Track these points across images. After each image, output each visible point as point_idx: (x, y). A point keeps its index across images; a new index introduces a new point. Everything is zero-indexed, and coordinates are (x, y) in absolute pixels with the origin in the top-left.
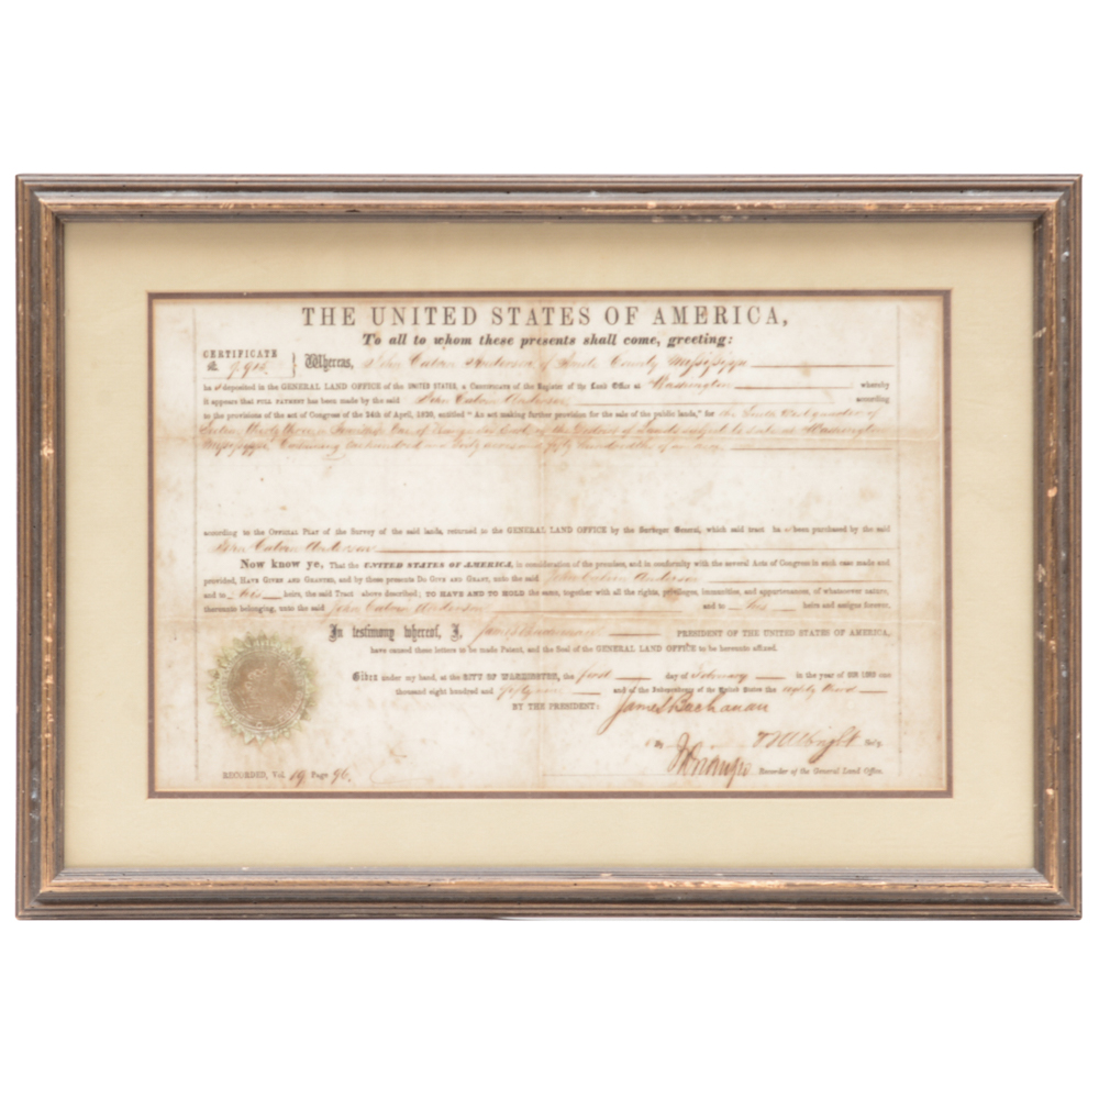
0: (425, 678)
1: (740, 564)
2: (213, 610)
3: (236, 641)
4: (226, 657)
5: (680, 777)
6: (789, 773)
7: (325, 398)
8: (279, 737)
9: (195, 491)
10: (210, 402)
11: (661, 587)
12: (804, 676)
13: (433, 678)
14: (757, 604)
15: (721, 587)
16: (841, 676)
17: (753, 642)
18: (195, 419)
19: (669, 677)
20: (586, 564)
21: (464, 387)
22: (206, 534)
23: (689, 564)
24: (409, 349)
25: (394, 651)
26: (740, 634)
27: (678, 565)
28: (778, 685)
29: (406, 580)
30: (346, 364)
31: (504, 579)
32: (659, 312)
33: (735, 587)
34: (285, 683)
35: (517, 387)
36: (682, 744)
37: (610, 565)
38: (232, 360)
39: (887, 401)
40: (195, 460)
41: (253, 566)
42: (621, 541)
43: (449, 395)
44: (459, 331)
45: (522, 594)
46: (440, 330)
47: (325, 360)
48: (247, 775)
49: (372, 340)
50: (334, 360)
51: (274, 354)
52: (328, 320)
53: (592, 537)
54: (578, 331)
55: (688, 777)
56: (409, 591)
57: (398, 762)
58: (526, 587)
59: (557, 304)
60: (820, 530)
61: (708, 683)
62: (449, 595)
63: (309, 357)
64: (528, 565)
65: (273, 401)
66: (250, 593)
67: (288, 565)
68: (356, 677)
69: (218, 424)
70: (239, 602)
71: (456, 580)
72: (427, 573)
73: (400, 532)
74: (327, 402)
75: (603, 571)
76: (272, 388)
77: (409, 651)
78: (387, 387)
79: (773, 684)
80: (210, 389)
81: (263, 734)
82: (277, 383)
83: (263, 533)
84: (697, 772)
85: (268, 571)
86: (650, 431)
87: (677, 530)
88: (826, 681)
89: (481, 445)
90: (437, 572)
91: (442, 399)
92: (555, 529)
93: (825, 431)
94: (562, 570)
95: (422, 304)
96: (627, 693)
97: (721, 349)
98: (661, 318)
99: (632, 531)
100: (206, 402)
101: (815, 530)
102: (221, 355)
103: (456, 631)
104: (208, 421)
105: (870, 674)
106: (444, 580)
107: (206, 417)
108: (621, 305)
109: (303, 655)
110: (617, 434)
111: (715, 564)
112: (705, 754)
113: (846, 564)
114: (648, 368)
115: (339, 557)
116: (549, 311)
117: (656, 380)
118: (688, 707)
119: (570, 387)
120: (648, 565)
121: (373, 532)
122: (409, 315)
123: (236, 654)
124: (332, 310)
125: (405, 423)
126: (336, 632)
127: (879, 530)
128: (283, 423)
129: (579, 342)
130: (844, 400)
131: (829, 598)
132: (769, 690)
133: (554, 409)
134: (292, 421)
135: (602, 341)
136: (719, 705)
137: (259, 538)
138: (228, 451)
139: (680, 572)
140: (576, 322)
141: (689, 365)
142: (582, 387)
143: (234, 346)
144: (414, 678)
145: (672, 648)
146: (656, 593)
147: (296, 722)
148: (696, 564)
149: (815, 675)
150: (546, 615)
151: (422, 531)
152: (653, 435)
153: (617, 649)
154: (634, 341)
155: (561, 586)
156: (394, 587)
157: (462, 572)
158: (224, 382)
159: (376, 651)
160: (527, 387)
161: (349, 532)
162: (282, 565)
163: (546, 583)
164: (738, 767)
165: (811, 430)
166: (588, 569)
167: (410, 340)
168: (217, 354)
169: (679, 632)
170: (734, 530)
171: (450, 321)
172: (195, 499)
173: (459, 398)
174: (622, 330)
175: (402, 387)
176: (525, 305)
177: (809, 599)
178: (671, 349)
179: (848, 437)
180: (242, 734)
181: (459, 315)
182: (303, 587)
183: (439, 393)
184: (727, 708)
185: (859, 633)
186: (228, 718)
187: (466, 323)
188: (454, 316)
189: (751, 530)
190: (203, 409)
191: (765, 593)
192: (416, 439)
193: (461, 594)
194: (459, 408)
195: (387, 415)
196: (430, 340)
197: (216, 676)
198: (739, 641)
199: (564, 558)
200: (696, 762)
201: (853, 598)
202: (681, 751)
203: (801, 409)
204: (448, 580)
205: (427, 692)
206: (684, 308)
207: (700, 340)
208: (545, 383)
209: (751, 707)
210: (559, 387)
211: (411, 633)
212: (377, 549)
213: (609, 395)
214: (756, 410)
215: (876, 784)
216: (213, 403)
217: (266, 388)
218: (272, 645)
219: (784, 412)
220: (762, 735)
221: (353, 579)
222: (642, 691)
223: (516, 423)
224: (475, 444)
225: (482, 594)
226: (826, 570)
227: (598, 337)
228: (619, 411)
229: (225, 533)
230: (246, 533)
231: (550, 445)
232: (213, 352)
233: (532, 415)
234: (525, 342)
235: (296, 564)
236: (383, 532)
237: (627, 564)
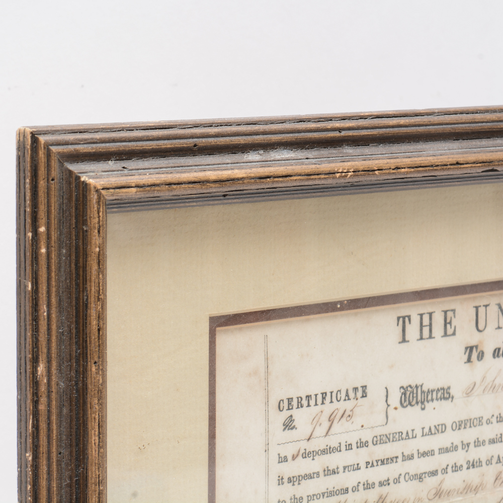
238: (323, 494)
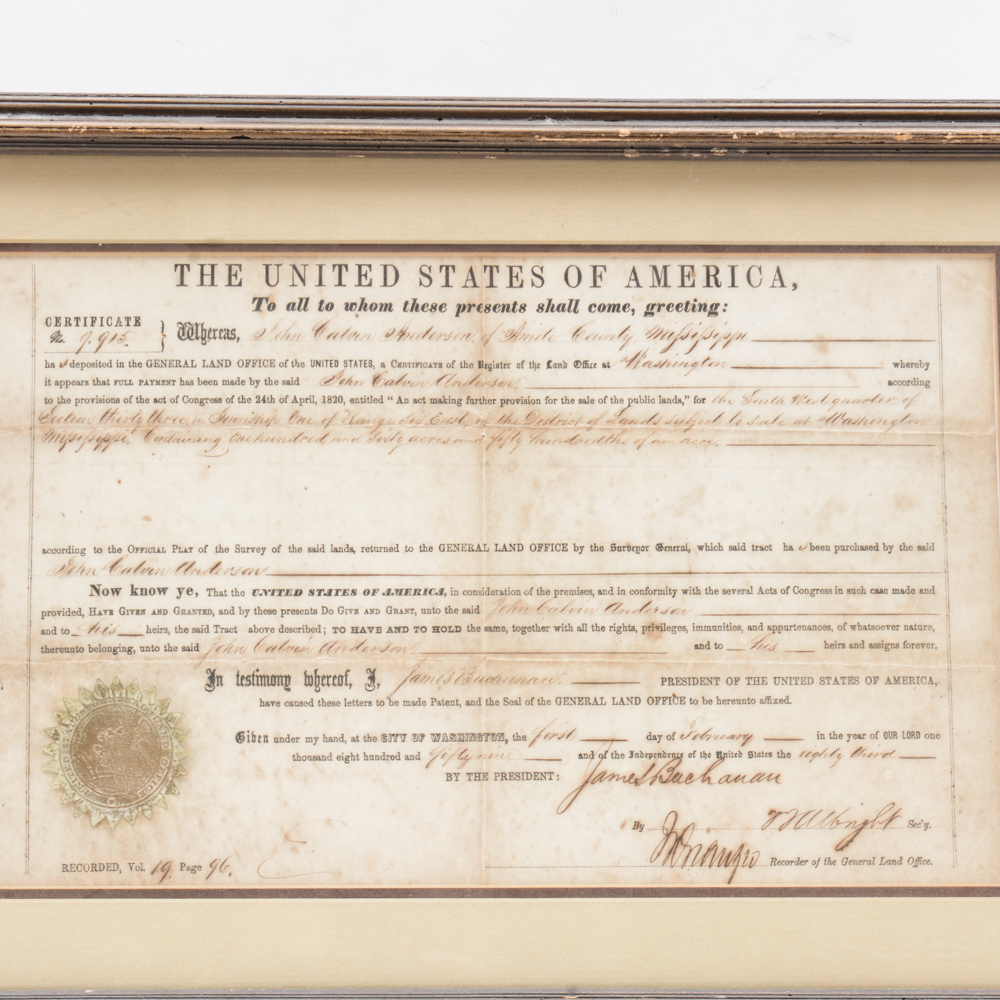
0: (331, 740)
1: (741, 591)
2: (52, 651)
3: (82, 690)
4: (69, 712)
5: (667, 869)
6: (809, 864)
7: (203, 379)
8: (137, 816)
9: (32, 496)
10: (53, 382)
11: (640, 621)
12: (827, 736)
13: (342, 739)
14: (765, 643)
15: (718, 621)
16: (875, 736)
17: (759, 692)
18: (34, 404)
19: (651, 737)
20: (542, 592)
21: (383, 365)
22: (44, 552)
23: (675, 591)
24: (313, 316)
25: (291, 704)
26: (743, 682)
27: (661, 592)
28: (794, 749)
29: (306, 612)
30: (230, 335)
31: (435, 611)
32: (634, 271)
33: (735, 621)
34: (146, 746)
35: (451, 365)
36: (669, 825)
37: (572, 593)
38: (82, 330)
39: (927, 385)
40: (33, 457)
41: (106, 593)
42: (587, 561)
43: (364, 375)
44: (376, 294)
45: (458, 629)
46: (353, 294)
47: (204, 330)
48: (94, 868)
49: (264, 305)
50: (215, 331)
51: (138, 322)
52: (207, 280)
53: (549, 556)
54: (530, 296)
55: (678, 869)
56: (310, 627)
57: (294, 849)
58: (464, 621)
59: (503, 261)
60: (844, 549)
61: (701, 746)
62: (363, 631)
63: (182, 326)
64: (466, 593)
65: (136, 382)
66: (102, 629)
67: (152, 592)
68: (239, 737)
69: (63, 411)
70: (85, 640)
71: (372, 611)
72: (334, 602)
73: (300, 550)
74: (206, 383)
75: (564, 600)
76: (134, 364)
77: (311, 704)
78: (284, 365)
79: (786, 747)
80: (53, 365)
81: (116, 813)
82: (141, 358)
83: (120, 550)
84: (689, 862)
85: (126, 600)
86: (624, 422)
87: (660, 547)
88: (855, 744)
89: (405, 439)
90: (348, 602)
91: (354, 380)
92: (500, 547)
93: (848, 422)
94: (511, 600)
95: (329, 261)
96: (597, 759)
97: (713, 318)
98: (636, 279)
99: (602, 549)
100: (48, 382)
101: (837, 549)
102: (68, 323)
103: (372, 678)
104: (50, 407)
105: (913, 735)
106: (357, 611)
107: (48, 401)
108: (586, 263)
109: (169, 710)
110: (579, 425)
111: (710, 591)
112: (698, 839)
113: (879, 592)
114: (620, 342)
115: (220, 582)
116: (492, 270)
117: (630, 357)
118: (676, 778)
119: (520, 365)
120: (622, 592)
121: (264, 549)
122: (312, 275)
123: (82, 708)
124: (213, 266)
125: (306, 410)
126: (213, 680)
127: (920, 548)
128: (147, 410)
129: (532, 308)
130: (871, 384)
131: (858, 636)
132: (782, 755)
133: (499, 394)
134: (160, 407)
135: (561, 308)
136: (715, 775)
137: (115, 557)
138: (76, 445)
139: (663, 602)
140: (527, 284)
141: (673, 339)
142: (535, 366)
143: (86, 312)
144: (316, 739)
145: (654, 700)
146: (633, 629)
147: (160, 797)
148: (685, 592)
149: (841, 736)
150: (489, 657)
151: (328, 548)
152: (627, 426)
153: (582, 701)
154: (602, 308)
155: (508, 620)
156: (291, 621)
157: (378, 601)
158: (72, 357)
159: (267, 704)
160: (464, 365)
161: (232, 549)
162: (144, 592)
163: (489, 616)
164: (743, 857)
165: (829, 420)
166: (544, 598)
167: (313, 305)
168: (63, 321)
169: (663, 680)
170: (733, 548)
171: (365, 282)
172: (32, 506)
173: (376, 379)
174: (586, 294)
175: (303, 365)
176: (461, 263)
177: (833, 637)
178: (649, 319)
179: (877, 429)
180: (88, 813)
181: (376, 275)
182: (171, 621)
183: (350, 372)
184: (727, 779)
185: (897, 681)
186: (70, 792)
187: (385, 284)
188: (369, 275)
189: (755, 548)
190: (43, 391)
191: (773, 629)
192: (320, 431)
193: (379, 630)
194: (377, 392)
195: (283, 400)
196: (339, 306)
197: (56, 736)
198: (742, 691)
199: (514, 584)
200: (687, 849)
201: (889, 636)
202: (668, 836)
203: (817, 395)
204: (362, 612)
205: (334, 757)
206: (665, 268)
207: (686, 307)
208: (487, 361)
209: (758, 777)
210: (506, 366)
211: (313, 680)
212: (270, 571)
213: (571, 376)
214: (758, 396)
215: (923, 878)
216: (57, 383)
217: (126, 365)
218: (130, 696)
219: (795, 399)
220: (774, 814)
221: (237, 611)
222: (616, 756)
223: (449, 411)
224: (397, 438)
225: (406, 629)
226: (852, 599)
227: (556, 302)
228: (584, 397)
229: (69, 550)
230: (98, 551)
231: (494, 439)
232: (58, 320)
233: (470, 400)
234: (461, 309)
235: (163, 591)
236: (276, 550)
237: (596, 592)
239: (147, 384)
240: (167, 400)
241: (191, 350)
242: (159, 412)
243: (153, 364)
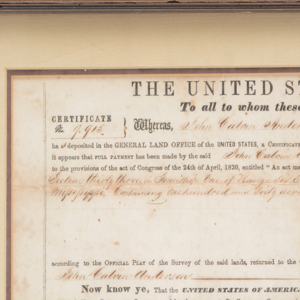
7: (150, 155)
10: (57, 157)
18: (45, 171)
21: (263, 145)
22: (53, 264)
24: (219, 114)
30: (167, 126)
38: (75, 124)
40: (45, 205)
41: (92, 290)
43: (251, 151)
44: (258, 100)
46: (243, 99)
47: (150, 124)
49: (188, 107)
50: (157, 124)
51: (109, 119)
52: (152, 92)
63: (137, 121)
65: (109, 157)
67: (120, 290)
69: (64, 175)
72: (234, 296)
73: (212, 263)
74: (152, 157)
76: (107, 146)
78: (201, 145)
80: (57, 147)
82: (112, 142)
83: (100, 264)
85: (104, 295)
89: (278, 192)
90: (243, 296)
91: (245, 154)
95: (228, 78)
100: (54, 157)
102: (66, 120)
104: (55, 173)
107: (54, 169)
121: (190, 262)
122: (218, 88)
124: (156, 83)
125: (215, 174)
128: (116, 174)
134: (124, 172)
137: (97, 268)
138: (72, 197)
143: (76, 112)
151: (230, 262)
157: (262, 295)
158: (69, 141)
161: (170, 263)
162: (115, 290)
167: (219, 107)
168: (63, 119)
171: (251, 92)
172: (45, 236)
173: (259, 154)
175: (212, 145)
181: (258, 87)
183: (242, 150)
187: (264, 93)
188: (254, 88)
190: (51, 163)
192: (224, 188)
194: (259, 162)
195: (201, 168)
196: (235, 108)
212: (193, 277)
216: (60, 158)
217: (102, 146)
224: (273, 192)
229: (69, 264)
230: (86, 264)
232: (60, 118)
235: (127, 289)
236: (197, 263)
238: (82, 169)
239: (115, 158)
240: (128, 168)
241: (143, 136)
242: (123, 176)
243: (119, 145)
